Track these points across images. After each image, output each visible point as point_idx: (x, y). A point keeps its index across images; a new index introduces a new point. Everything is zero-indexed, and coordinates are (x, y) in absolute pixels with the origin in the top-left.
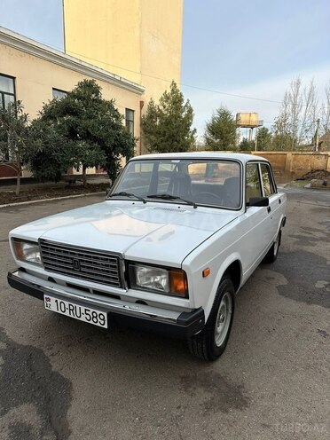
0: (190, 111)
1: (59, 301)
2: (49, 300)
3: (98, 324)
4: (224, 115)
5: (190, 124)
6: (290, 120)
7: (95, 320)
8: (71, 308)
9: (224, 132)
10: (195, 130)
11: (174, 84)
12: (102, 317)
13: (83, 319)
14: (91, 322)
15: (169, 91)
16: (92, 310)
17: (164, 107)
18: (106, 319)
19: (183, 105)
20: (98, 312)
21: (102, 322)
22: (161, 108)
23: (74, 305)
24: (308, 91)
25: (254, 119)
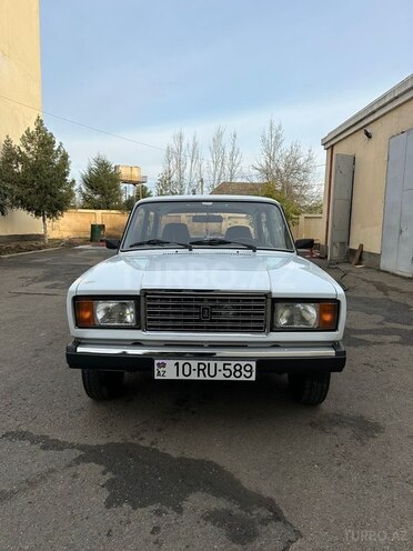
0: (65, 157)
1: (181, 363)
2: (164, 365)
3: (243, 378)
4: (103, 165)
5: (66, 174)
6: (175, 178)
7: (238, 374)
8: (202, 367)
9: (107, 187)
10: (74, 181)
11: (40, 121)
12: (248, 368)
13: (220, 377)
14: (232, 378)
15: (33, 129)
16: (234, 363)
17: (28, 149)
18: (254, 369)
19: (55, 149)
20: (243, 363)
21: (248, 374)
22: (23, 149)
23: (206, 362)
24: (191, 148)
25: (136, 175)
